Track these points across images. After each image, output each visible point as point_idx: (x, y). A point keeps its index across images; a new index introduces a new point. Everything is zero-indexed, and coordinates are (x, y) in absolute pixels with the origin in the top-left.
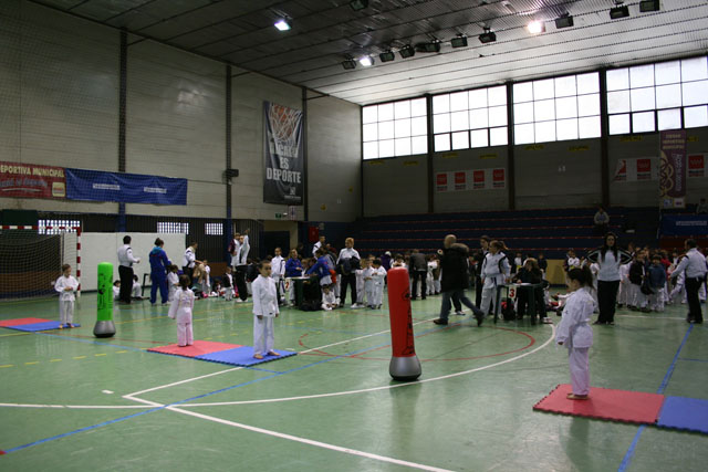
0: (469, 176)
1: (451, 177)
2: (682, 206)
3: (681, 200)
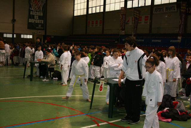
0: (95, 22)
1: (91, 23)
2: (124, 34)
3: (123, 32)
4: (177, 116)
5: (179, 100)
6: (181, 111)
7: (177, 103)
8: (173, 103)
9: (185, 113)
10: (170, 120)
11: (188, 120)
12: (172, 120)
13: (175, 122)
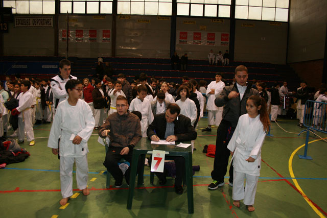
4: (11, 158)
5: (11, 139)
6: (16, 152)
7: (9, 143)
8: (3, 144)
9: (20, 153)
10: (4, 165)
11: (26, 160)
12: (7, 164)
13: (11, 166)
